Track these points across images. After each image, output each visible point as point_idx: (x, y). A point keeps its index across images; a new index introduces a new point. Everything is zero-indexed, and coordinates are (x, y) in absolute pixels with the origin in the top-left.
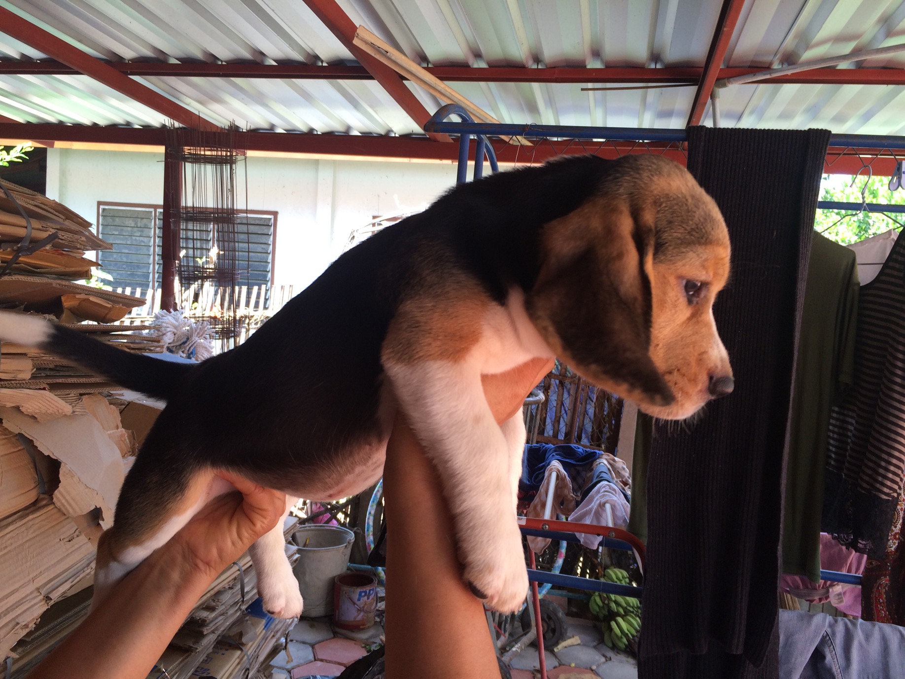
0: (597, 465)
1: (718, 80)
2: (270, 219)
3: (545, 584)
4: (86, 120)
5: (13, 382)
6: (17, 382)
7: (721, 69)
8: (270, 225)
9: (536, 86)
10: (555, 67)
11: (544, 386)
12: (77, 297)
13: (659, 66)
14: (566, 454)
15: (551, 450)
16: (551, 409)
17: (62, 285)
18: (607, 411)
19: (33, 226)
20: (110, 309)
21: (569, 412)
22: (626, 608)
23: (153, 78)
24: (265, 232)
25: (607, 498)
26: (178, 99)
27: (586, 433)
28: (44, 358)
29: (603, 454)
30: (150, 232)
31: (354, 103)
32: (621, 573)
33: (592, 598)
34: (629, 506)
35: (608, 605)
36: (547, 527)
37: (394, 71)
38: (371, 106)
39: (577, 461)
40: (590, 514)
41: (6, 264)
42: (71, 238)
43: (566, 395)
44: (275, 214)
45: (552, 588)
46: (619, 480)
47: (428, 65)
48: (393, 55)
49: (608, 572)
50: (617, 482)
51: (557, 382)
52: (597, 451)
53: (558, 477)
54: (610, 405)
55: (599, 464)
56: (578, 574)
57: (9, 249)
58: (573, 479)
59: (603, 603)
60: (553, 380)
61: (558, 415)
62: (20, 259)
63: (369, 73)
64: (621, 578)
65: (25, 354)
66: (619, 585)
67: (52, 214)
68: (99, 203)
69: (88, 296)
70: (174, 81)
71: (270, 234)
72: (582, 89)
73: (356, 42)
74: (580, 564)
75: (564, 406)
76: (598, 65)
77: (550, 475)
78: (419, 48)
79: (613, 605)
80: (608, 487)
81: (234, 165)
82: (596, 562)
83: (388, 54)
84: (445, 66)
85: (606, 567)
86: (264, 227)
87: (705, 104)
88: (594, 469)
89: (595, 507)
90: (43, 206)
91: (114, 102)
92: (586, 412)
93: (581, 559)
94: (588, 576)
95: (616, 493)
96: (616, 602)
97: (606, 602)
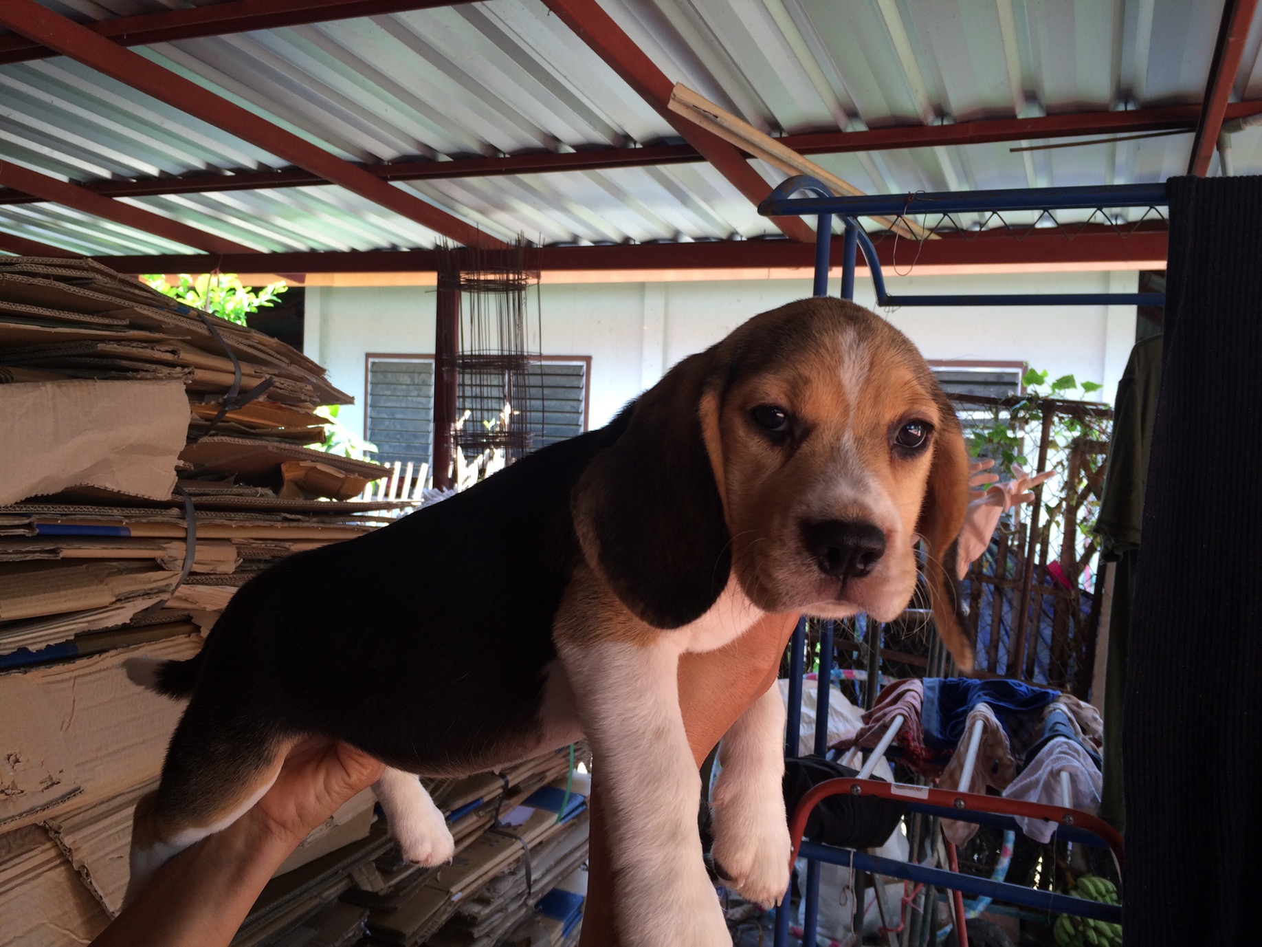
0: (1051, 712)
1: (1226, 121)
2: (581, 367)
3: (981, 897)
4: (342, 245)
5: (212, 577)
6: (218, 576)
7: (1229, 104)
8: (581, 374)
9: (941, 152)
10: (968, 122)
11: (972, 594)
12: (301, 465)
13: (1130, 107)
14: (999, 693)
15: (975, 687)
16: (983, 628)
17: (281, 449)
18: (1073, 632)
19: (242, 372)
20: (343, 481)
21: (1011, 633)
22: (1113, 939)
23: (419, 183)
24: (575, 383)
25: (1064, 763)
26: (453, 209)
27: (1041, 666)
28: (254, 545)
29: (1060, 696)
30: (430, 390)
31: (682, 198)
32: (1105, 885)
33: (1058, 922)
34: (1100, 774)
35: (1084, 934)
36: (962, 803)
37: (734, 146)
38: (706, 200)
39: (1017, 706)
40: (1037, 787)
41: (209, 423)
42: (292, 386)
43: (1006, 608)
44: (588, 359)
45: (993, 902)
46: (1088, 737)
47: (781, 134)
48: (726, 120)
49: (1083, 882)
50: (1084, 739)
51: (992, 587)
52: (1051, 691)
53: (986, 728)
54: (1077, 622)
55: (1055, 710)
56: (1036, 883)
57: (213, 403)
58: (1013, 733)
59: (1076, 928)
60: (984, 584)
61: (995, 637)
62: (227, 415)
63: (696, 152)
64: (1104, 892)
65: (228, 540)
66: (1101, 905)
67: (272, 356)
68: (368, 355)
69: (314, 463)
70: (445, 185)
71: (581, 386)
72: (1012, 150)
73: (672, 106)
74: (1039, 868)
75: (1003, 624)
76: (1035, 113)
77: (973, 725)
78: (766, 110)
79: (1092, 935)
80: (1066, 746)
81: (523, 293)
82: (1063, 865)
83: (718, 119)
84: (806, 134)
85: (1078, 875)
86: (574, 378)
87: (1209, 158)
88: (1046, 718)
89: (1045, 776)
90: (260, 346)
91: (374, 219)
92: (1038, 634)
93: (1041, 860)
94: (1051, 888)
95: (1079, 755)
96: (1096, 929)
97: (1081, 928)
